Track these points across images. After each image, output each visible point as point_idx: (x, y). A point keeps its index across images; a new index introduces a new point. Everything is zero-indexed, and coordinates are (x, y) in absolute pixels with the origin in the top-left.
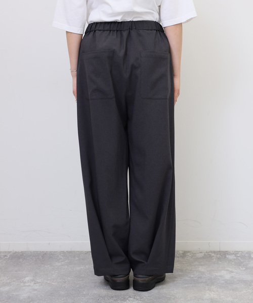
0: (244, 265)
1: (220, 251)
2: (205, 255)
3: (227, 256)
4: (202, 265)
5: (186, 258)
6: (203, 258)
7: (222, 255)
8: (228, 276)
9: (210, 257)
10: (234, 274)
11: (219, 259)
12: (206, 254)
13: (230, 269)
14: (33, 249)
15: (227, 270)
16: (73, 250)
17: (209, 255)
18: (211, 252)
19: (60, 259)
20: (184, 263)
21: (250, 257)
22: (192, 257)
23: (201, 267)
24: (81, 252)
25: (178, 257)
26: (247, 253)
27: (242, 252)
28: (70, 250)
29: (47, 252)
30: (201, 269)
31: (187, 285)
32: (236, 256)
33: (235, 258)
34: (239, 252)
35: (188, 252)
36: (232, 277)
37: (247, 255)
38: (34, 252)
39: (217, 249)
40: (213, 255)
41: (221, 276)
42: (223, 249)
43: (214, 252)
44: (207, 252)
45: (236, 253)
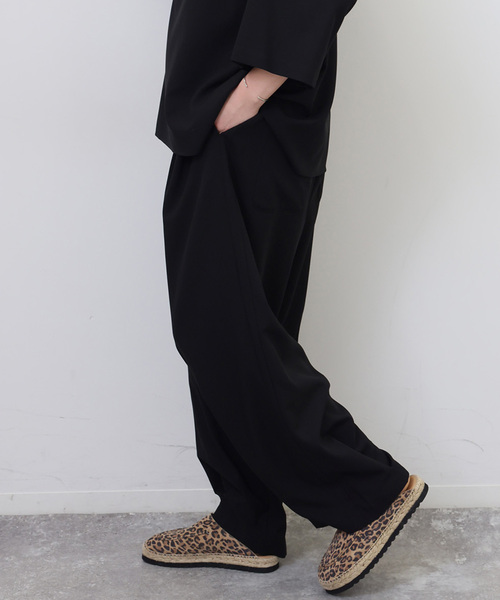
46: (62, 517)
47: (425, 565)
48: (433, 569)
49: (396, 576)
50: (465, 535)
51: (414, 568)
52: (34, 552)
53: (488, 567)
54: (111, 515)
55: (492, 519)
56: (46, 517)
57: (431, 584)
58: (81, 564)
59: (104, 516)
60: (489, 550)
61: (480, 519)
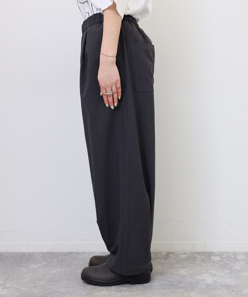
0: (228, 268)
1: (205, 252)
2: (188, 256)
3: (212, 258)
4: (184, 268)
5: (169, 260)
6: (187, 259)
7: (207, 256)
8: (210, 280)
9: (195, 258)
10: (217, 277)
11: (203, 260)
12: (190, 255)
13: (214, 273)
14: (12, 249)
15: (210, 273)
16: (53, 251)
17: (193, 256)
18: (196, 253)
19: (37, 261)
20: (166, 265)
21: (236, 259)
22: (175, 259)
23: (183, 269)
24: (61, 254)
25: (161, 259)
26: (233, 254)
27: (227, 253)
28: (50, 251)
29: (26, 253)
30: (183, 272)
31: (164, 291)
32: (221, 257)
33: (220, 259)
34: (225, 252)
35: (172, 253)
36: (215, 281)
37: (233, 256)
38: (13, 253)
39: (202, 250)
40: (197, 256)
41: (203, 280)
42: (208, 250)
43: (199, 253)
44: (191, 253)
45: (221, 254)
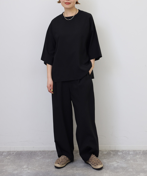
46: (44, 151)
47: (116, 161)
48: (118, 162)
49: (111, 164)
50: (125, 156)
51: (114, 162)
52: (38, 158)
53: (129, 162)
54: (53, 151)
55: (130, 152)
56: (40, 151)
57: (118, 165)
58: (47, 161)
59: (52, 151)
60: (129, 159)
61: (128, 152)
